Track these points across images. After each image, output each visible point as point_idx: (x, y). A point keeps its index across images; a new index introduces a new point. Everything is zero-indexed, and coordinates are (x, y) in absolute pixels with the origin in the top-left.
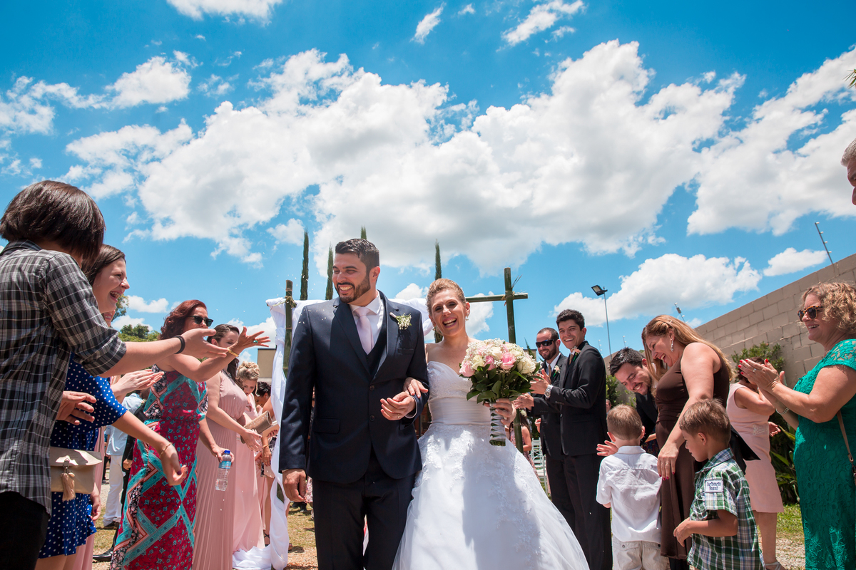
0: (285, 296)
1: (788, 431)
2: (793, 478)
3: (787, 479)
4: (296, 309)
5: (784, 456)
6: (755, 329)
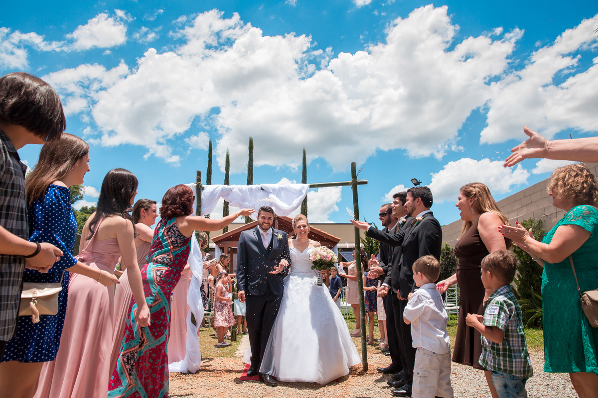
0: (196, 182)
4: (204, 192)
6: (525, 209)
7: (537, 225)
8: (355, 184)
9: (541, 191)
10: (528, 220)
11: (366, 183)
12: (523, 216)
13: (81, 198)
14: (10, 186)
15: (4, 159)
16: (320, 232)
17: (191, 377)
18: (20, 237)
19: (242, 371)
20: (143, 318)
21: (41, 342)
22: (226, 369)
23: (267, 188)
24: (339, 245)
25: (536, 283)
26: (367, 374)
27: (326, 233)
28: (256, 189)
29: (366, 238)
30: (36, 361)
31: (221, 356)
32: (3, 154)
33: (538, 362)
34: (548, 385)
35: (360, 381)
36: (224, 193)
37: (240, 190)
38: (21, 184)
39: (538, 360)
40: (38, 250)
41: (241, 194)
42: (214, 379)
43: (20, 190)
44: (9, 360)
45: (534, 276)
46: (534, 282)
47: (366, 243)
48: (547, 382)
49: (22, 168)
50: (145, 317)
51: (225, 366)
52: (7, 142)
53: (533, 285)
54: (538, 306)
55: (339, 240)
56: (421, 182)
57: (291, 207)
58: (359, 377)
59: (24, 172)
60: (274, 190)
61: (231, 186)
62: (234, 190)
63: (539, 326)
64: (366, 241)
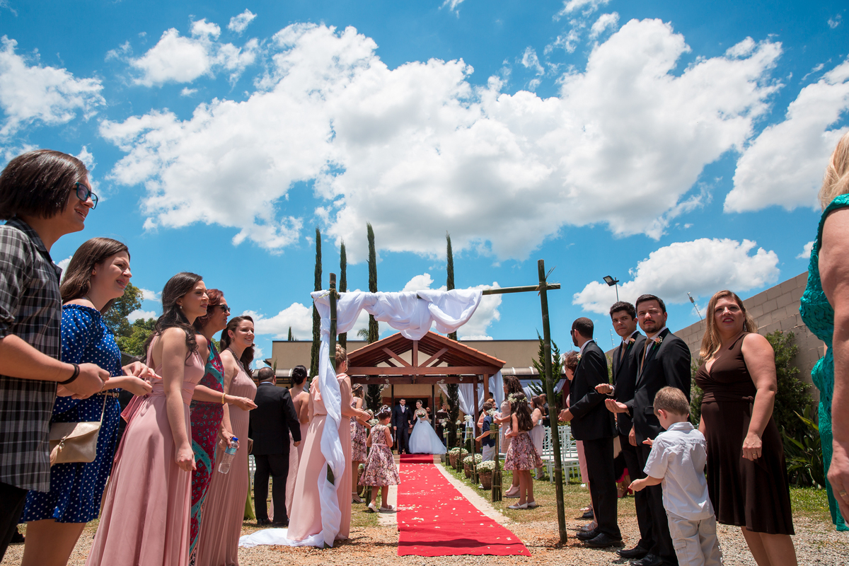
0: (329, 288)
1: (803, 416)
2: (809, 462)
3: (803, 463)
4: (340, 301)
5: (799, 441)
6: (768, 317)
7: (787, 340)
8: (543, 290)
9: (791, 292)
10: (773, 333)
11: (558, 287)
12: (766, 328)
13: (139, 307)
14: (41, 293)
15: (32, 258)
16: (476, 352)
17: (331, 552)
18: (52, 357)
19: (396, 543)
20: (186, 461)
21: (78, 497)
22: (373, 541)
23: (425, 295)
24: (503, 371)
25: (788, 422)
26: (567, 546)
27: (485, 354)
28: (410, 297)
29: (541, 361)
30: (70, 521)
31: (361, 526)
32: (31, 253)
33: (800, 531)
34: (819, 561)
35: (559, 556)
36: (367, 304)
37: (390, 299)
38: (54, 290)
39: (801, 528)
40: (76, 374)
41: (390, 305)
42: (362, 554)
43: (53, 297)
44: (38, 519)
45: (785, 411)
46: (786, 420)
47: (541, 368)
48: (815, 557)
49: (55, 272)
50: (189, 459)
51: (372, 539)
52: (34, 238)
53: (784, 424)
54: (793, 455)
55: (503, 364)
56: (618, 281)
57: (458, 321)
58: (557, 551)
59: (58, 276)
60: (435, 298)
61: (377, 294)
62: (381, 299)
63: (795, 483)
64: (540, 364)
